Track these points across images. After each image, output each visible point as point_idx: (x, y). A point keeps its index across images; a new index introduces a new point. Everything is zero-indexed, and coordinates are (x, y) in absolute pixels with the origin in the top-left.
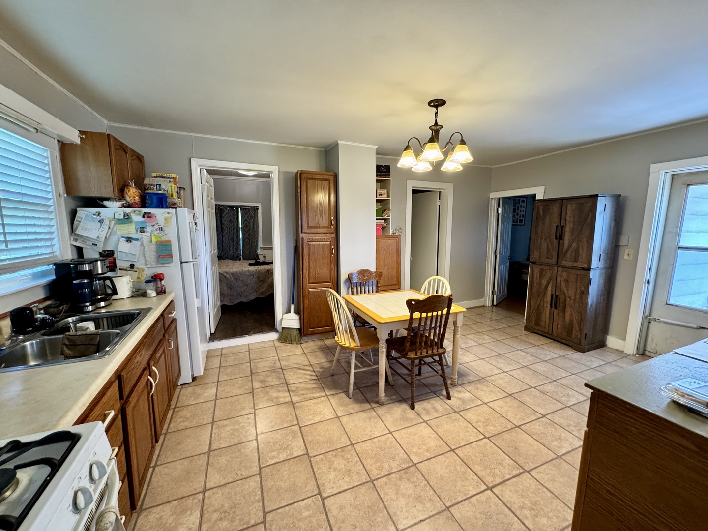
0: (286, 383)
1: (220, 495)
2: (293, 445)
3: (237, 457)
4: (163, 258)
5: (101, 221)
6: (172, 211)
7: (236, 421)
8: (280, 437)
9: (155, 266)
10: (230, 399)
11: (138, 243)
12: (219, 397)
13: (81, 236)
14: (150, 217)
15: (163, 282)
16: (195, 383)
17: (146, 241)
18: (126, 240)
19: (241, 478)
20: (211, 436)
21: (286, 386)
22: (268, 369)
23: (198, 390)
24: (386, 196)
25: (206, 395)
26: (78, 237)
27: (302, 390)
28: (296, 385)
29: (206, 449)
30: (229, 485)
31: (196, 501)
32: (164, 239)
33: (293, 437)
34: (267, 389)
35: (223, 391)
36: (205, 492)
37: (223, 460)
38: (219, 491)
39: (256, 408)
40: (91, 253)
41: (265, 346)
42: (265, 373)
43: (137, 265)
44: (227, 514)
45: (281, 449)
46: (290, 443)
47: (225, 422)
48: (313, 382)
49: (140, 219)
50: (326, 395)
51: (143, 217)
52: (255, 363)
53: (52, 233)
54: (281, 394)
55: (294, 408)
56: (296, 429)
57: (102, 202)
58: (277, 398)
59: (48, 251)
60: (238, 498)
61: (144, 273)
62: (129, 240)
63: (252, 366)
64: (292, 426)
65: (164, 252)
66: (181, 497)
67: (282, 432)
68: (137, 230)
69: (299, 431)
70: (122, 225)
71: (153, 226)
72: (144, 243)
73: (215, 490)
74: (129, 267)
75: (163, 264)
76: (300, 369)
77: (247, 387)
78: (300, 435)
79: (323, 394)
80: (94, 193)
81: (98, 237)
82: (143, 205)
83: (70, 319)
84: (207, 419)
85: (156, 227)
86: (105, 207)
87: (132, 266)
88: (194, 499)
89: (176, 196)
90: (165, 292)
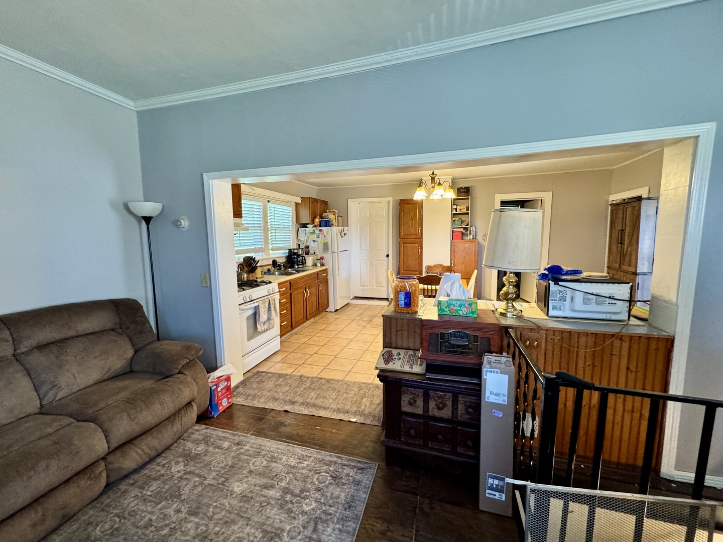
2: (351, 336)
3: (330, 333)
4: (325, 249)
6: (329, 228)
7: (338, 325)
9: (322, 253)
11: (317, 243)
12: (340, 318)
14: (322, 231)
15: (323, 260)
17: (319, 242)
19: (326, 337)
24: (465, 210)
26: (299, 240)
30: (322, 337)
32: (326, 241)
33: (353, 334)
35: (343, 317)
37: (325, 332)
38: (317, 337)
39: (349, 324)
40: (302, 246)
49: (318, 232)
53: (290, 238)
55: (364, 328)
57: (307, 225)
59: (289, 245)
61: (318, 256)
62: (314, 241)
65: (326, 247)
68: (317, 237)
70: (312, 235)
74: (313, 253)
75: (325, 252)
80: (304, 222)
81: (304, 240)
82: (320, 226)
83: (290, 269)
85: (323, 235)
86: (307, 227)
87: (315, 253)
89: (334, 221)
90: (324, 265)
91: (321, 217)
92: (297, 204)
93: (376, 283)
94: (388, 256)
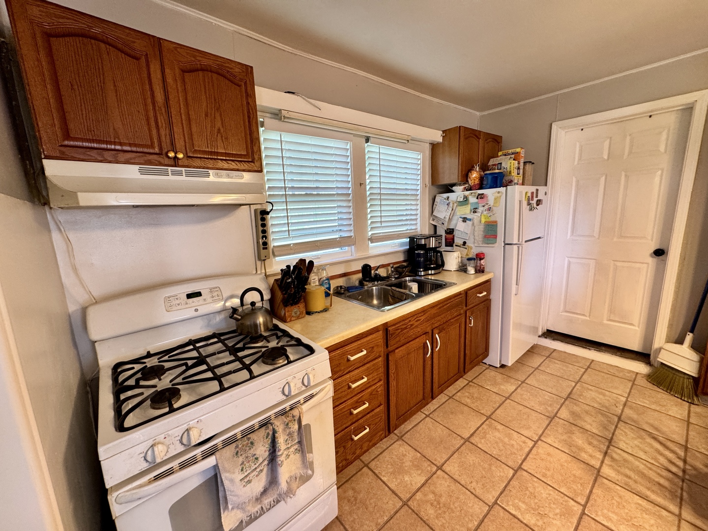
0: (610, 441)
1: (446, 485)
2: (554, 522)
3: (484, 469)
4: (488, 238)
5: (448, 204)
6: (503, 189)
7: (509, 434)
8: (544, 495)
9: (481, 245)
10: (521, 408)
11: (471, 223)
12: (512, 399)
13: (436, 217)
14: (483, 198)
15: (482, 261)
16: (502, 370)
18: (462, 219)
19: (471, 491)
20: (478, 428)
21: (607, 444)
22: (596, 405)
23: (499, 377)
25: (502, 387)
26: (435, 218)
27: (630, 470)
28: (625, 455)
29: (466, 435)
30: (459, 484)
31: (429, 469)
32: (493, 219)
33: (562, 514)
34: (574, 428)
35: (521, 395)
36: (439, 469)
37: (472, 458)
38: (449, 480)
39: (542, 438)
40: (441, 231)
41: (617, 374)
42: (587, 408)
43: (468, 244)
44: (438, 506)
45: (534, 509)
46: (551, 515)
47: (499, 427)
48: (665, 473)
49: (475, 200)
50: (679, 516)
51: (477, 198)
52: (583, 387)
53: (417, 214)
54: (590, 449)
55: (595, 480)
56: (575, 509)
57: (452, 187)
58: (581, 449)
59: (413, 227)
60: (456, 505)
61: (472, 251)
62: (465, 220)
63: (575, 389)
64: (572, 499)
65: (490, 232)
66: (424, 454)
67: (551, 493)
68: (471, 211)
69: (578, 516)
70: (461, 207)
71: (484, 206)
72: (475, 222)
73: (446, 476)
74: (462, 243)
75: (488, 244)
76: (655, 439)
77: (550, 409)
78: (575, 521)
79: (675, 510)
80: (446, 181)
81: (445, 218)
82: (481, 187)
83: (407, 278)
84: (486, 410)
85: (486, 207)
86: (453, 191)
87: (465, 243)
88: (429, 465)
89: (514, 173)
90: (483, 272)
91: (484, 167)
92: (434, 146)
93: (611, 311)
94: (659, 253)
